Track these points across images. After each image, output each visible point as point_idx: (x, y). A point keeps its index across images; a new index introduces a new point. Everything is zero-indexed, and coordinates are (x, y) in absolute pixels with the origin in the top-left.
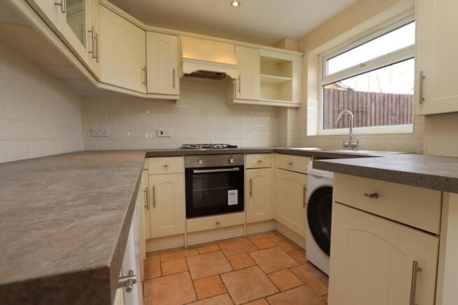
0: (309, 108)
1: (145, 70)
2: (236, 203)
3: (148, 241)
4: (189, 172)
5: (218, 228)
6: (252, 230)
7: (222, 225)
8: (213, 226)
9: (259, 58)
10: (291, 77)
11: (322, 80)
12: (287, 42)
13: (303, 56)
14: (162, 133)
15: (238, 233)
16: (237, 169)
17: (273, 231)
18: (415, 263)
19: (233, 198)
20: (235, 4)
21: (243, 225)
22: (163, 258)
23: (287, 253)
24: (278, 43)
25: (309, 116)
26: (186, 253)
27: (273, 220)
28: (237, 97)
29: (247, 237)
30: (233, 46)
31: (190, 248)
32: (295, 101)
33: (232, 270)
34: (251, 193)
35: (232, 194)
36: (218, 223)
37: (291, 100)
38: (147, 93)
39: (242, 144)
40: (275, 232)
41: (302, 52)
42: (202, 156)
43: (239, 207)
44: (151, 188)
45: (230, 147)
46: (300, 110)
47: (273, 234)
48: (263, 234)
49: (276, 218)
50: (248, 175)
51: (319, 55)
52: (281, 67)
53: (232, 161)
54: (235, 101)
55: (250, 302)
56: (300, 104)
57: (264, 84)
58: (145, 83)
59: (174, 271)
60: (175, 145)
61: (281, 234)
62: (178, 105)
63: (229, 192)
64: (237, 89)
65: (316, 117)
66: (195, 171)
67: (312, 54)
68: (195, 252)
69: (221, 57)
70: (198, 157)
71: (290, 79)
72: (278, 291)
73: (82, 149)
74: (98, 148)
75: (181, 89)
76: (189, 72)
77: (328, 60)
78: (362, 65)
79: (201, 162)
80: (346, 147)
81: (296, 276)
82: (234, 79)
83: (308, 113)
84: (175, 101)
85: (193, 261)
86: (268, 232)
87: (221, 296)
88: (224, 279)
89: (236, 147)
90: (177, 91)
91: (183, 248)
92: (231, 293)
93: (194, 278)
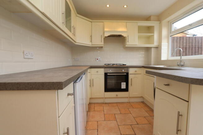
0: (163, 47)
1: (91, 36)
2: (125, 88)
3: (90, 98)
4: (106, 74)
5: (117, 97)
6: (132, 100)
7: (119, 96)
8: (115, 96)
9: (137, 27)
10: (154, 33)
11: (170, 33)
12: (152, 18)
13: (160, 23)
14: (97, 59)
15: (126, 100)
16: (126, 74)
17: (142, 102)
18: (179, 112)
19: (123, 86)
20: (125, 6)
21: (128, 97)
22: (95, 105)
23: (146, 111)
24: (148, 18)
25: (162, 51)
26: (104, 105)
27: (142, 97)
28: (127, 44)
29: (129, 103)
30: (126, 23)
31: (106, 103)
32: (155, 44)
33: (120, 113)
34: (131, 84)
35: (123, 84)
36: (117, 95)
37: (154, 44)
38: (92, 45)
39: (128, 64)
40: (143, 102)
41: (159, 21)
42: (111, 69)
43: (126, 90)
44: (92, 79)
45: (124, 65)
46: (158, 48)
47: (142, 103)
48: (137, 102)
49: (143, 96)
50: (130, 77)
51: (168, 22)
52: (150, 29)
53: (123, 70)
54: (126, 46)
55: (124, 125)
56: (159, 45)
57: (140, 37)
58: (91, 41)
59: (99, 110)
60: (102, 64)
61: (145, 104)
62: (104, 49)
63: (122, 83)
64: (127, 41)
65: (166, 51)
66: (108, 74)
67: (164, 22)
68: (108, 105)
69: (120, 28)
70: (110, 69)
71: (153, 34)
72: (137, 124)
73: (71, 65)
74: (76, 65)
75: (104, 42)
76: (107, 36)
77: (173, 23)
78: (190, 25)
79: (110, 71)
80: (178, 65)
81: (147, 120)
82: (125, 37)
83: (162, 50)
84: (102, 47)
85: (106, 108)
86: (140, 102)
87: (114, 121)
88: (116, 116)
89: (126, 65)
90: (103, 43)
91: (103, 103)
92: (117, 121)
93: (105, 113)
